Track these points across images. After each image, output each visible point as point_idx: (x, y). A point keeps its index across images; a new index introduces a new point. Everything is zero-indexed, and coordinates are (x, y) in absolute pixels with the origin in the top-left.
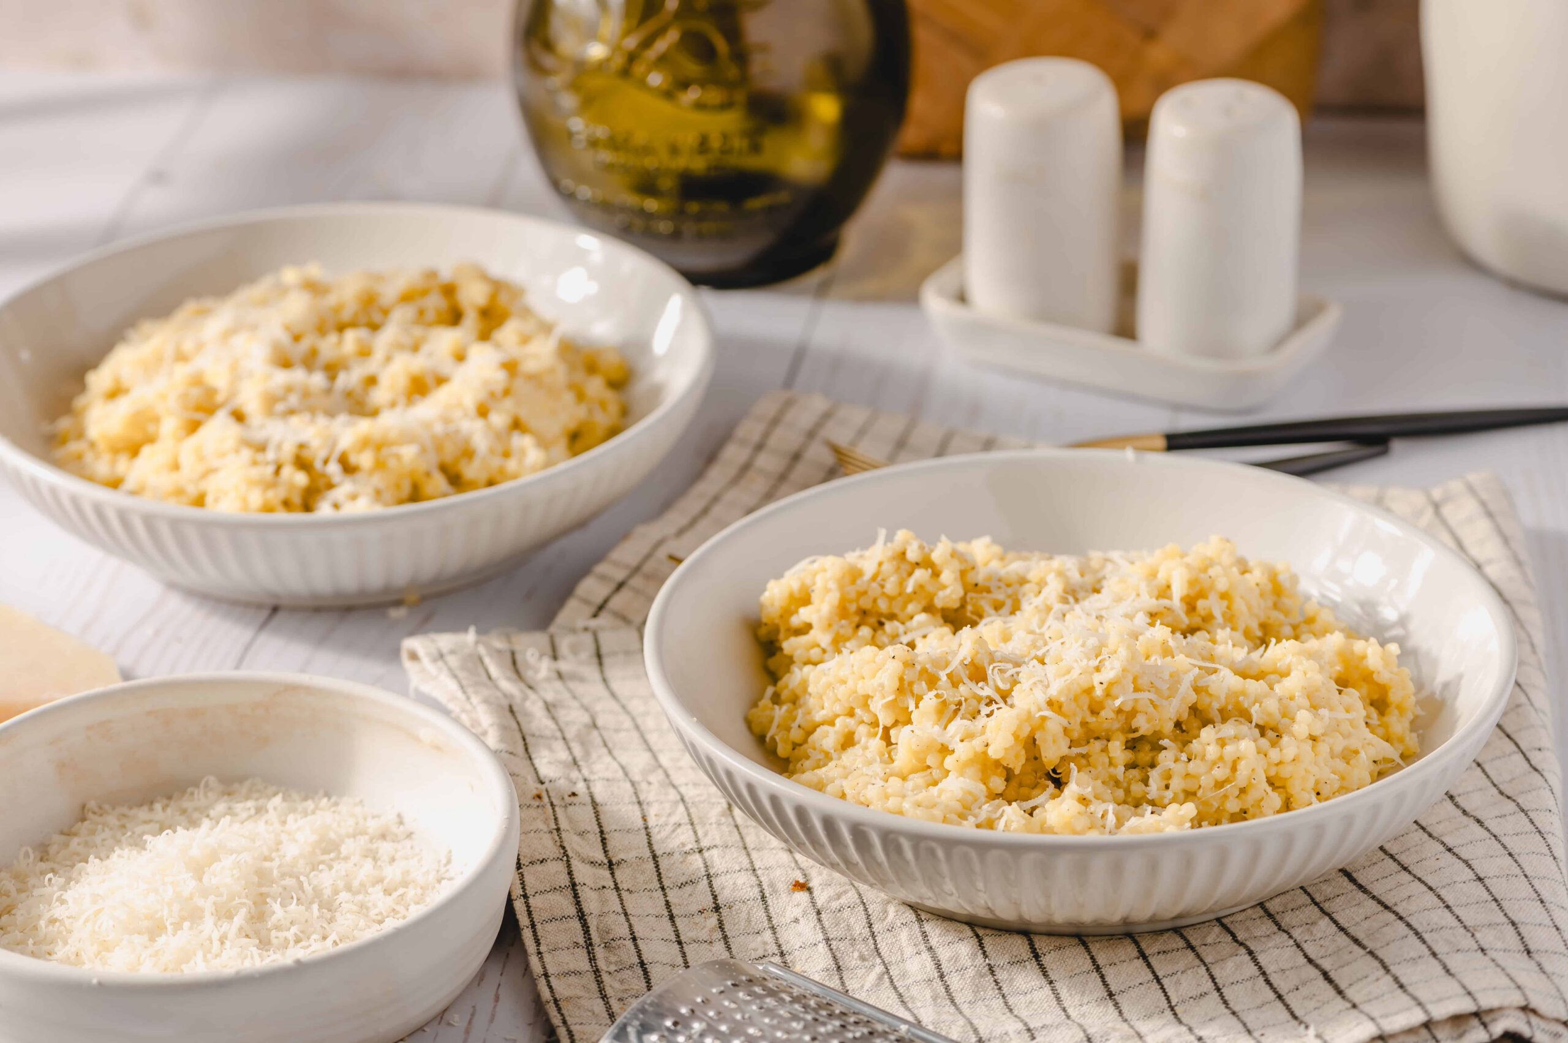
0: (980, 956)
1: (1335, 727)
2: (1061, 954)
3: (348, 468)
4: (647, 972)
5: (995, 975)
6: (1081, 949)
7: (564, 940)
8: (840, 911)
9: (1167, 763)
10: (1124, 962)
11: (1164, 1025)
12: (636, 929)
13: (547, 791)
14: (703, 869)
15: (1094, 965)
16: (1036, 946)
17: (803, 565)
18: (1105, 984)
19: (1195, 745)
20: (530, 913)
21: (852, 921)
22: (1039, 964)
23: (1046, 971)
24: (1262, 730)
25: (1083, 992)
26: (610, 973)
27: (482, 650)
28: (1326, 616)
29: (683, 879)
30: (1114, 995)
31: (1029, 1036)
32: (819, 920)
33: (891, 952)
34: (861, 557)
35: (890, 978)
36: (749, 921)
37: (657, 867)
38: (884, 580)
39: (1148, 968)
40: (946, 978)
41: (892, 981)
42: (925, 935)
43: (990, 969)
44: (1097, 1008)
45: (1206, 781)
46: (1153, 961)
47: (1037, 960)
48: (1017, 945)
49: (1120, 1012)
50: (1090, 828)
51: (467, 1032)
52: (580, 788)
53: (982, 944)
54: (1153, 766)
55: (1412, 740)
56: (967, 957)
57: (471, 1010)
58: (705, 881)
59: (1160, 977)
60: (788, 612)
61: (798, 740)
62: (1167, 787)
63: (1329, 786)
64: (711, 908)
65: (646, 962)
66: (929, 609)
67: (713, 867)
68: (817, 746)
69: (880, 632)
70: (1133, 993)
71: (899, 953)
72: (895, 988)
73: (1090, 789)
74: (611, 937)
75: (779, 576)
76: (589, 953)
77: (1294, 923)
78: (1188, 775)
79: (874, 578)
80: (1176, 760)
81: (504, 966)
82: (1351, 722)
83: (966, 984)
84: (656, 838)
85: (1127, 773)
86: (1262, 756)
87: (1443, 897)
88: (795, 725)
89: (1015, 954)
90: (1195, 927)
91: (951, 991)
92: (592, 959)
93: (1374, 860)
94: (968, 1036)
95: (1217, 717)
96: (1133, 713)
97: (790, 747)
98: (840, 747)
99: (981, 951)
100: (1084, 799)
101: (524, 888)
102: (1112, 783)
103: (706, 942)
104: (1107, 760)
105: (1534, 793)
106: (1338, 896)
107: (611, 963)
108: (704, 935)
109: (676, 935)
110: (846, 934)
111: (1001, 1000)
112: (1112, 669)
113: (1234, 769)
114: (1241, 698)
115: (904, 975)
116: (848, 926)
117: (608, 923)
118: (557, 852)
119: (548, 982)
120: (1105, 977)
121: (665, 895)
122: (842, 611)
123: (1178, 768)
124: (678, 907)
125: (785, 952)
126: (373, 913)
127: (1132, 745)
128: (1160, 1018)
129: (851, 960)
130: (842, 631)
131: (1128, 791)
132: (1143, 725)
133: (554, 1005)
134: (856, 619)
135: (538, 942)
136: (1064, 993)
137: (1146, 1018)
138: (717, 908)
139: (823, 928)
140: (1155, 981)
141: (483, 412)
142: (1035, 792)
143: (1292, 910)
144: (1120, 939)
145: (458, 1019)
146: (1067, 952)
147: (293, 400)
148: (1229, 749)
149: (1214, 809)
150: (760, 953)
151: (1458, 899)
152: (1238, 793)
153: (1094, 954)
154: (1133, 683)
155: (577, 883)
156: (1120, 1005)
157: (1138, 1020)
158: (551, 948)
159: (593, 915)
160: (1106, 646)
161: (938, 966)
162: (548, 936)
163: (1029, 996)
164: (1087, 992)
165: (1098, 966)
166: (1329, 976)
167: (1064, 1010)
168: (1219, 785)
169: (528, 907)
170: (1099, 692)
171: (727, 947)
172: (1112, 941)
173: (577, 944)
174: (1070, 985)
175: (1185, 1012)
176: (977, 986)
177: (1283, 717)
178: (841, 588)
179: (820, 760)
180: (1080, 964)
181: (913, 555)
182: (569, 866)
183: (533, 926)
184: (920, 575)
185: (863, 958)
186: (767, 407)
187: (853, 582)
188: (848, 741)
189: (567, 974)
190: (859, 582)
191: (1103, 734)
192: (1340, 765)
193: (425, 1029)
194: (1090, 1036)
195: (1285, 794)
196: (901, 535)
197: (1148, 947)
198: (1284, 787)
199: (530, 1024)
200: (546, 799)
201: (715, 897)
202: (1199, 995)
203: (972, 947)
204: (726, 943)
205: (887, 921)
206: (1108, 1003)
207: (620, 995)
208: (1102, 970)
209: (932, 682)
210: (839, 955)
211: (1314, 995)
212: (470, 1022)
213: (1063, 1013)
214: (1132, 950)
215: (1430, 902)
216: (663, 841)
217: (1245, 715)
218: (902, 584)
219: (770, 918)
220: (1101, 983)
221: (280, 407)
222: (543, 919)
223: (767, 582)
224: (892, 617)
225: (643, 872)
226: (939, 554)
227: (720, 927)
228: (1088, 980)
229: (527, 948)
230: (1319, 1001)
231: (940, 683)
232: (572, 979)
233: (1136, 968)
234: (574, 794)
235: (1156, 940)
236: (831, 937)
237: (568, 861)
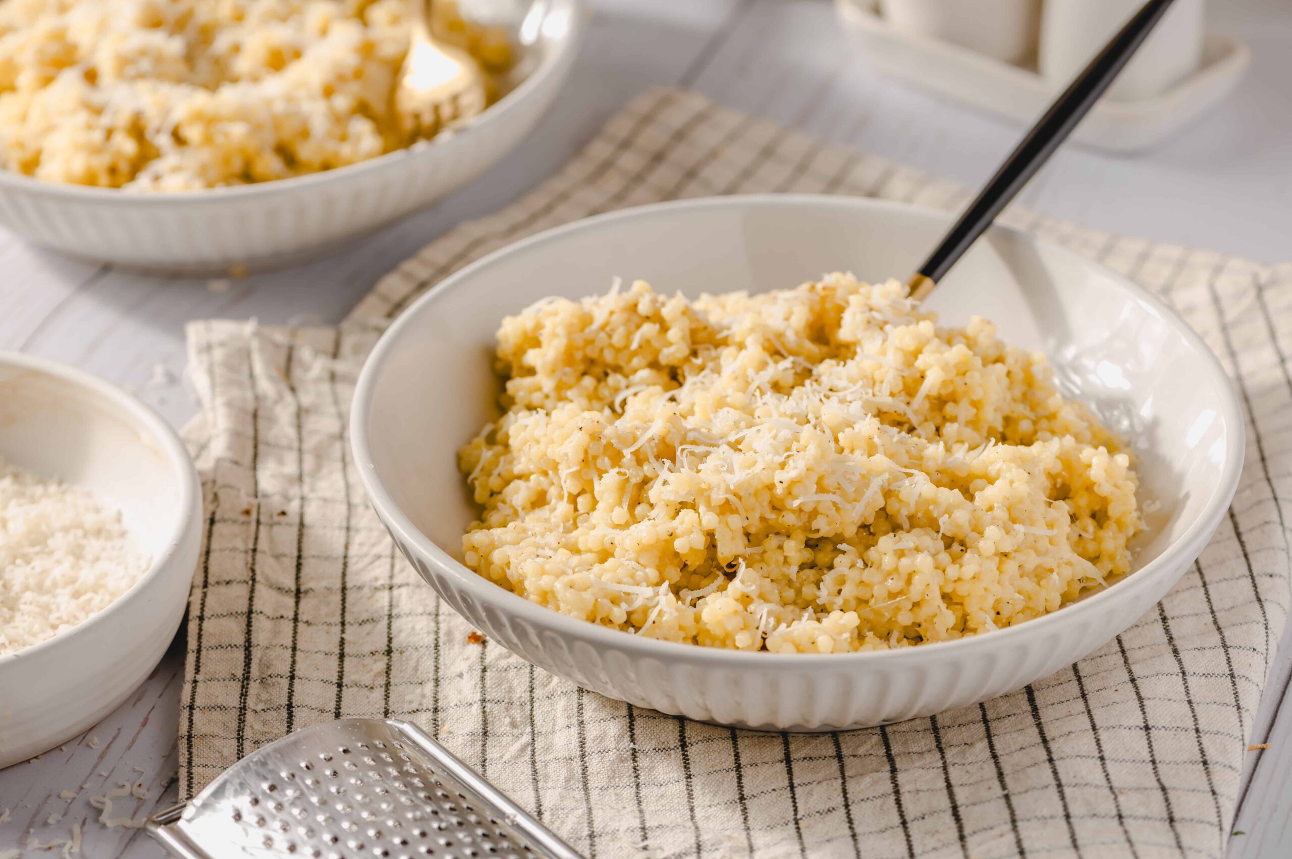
0: (627, 738)
1: (1033, 545)
2: (708, 746)
3: (178, 139)
4: (292, 716)
5: (636, 762)
6: (729, 744)
7: (223, 670)
8: (506, 670)
9: (841, 569)
10: (766, 763)
11: (782, 840)
12: (298, 666)
13: (259, 507)
14: (386, 609)
15: (736, 763)
16: (686, 735)
17: (542, 305)
18: (740, 786)
19: (872, 553)
20: (200, 636)
21: (515, 682)
22: (683, 754)
23: (689, 764)
24: (949, 542)
25: (717, 792)
26: (256, 712)
27: (255, 345)
28: (1067, 414)
29: (365, 616)
30: (745, 799)
31: (641, 836)
32: (483, 679)
33: (544, 721)
34: (596, 304)
35: (533, 751)
36: (416, 669)
37: (344, 600)
38: (613, 330)
39: (788, 773)
40: (587, 758)
41: (533, 755)
42: (580, 707)
43: (633, 754)
44: (724, 812)
45: (879, 591)
46: (796, 767)
47: (683, 750)
48: (668, 730)
49: (745, 819)
50: (742, 629)
51: (102, 757)
52: (293, 507)
53: (633, 725)
54: (831, 567)
55: (1123, 558)
56: (612, 739)
57: (116, 732)
58: (385, 622)
59: (795, 785)
60: (520, 351)
61: (496, 488)
62: (839, 592)
63: (1010, 606)
64: (383, 651)
65: (294, 705)
66: (654, 365)
67: (397, 606)
68: (508, 500)
69: (603, 384)
70: (764, 800)
71: (551, 724)
72: (534, 763)
73: (754, 587)
74: (269, 673)
75: (516, 313)
76: (243, 687)
77: (954, 742)
78: (862, 582)
79: (603, 328)
80: (852, 566)
81: (166, 688)
82: (1051, 541)
83: (603, 767)
84: (352, 568)
85: (801, 573)
86: (940, 572)
87: (1102, 742)
88: (495, 472)
89: (663, 741)
90: (855, 733)
91: (588, 773)
92: (244, 695)
93: (1062, 680)
94: (582, 828)
95: (906, 525)
96: (814, 514)
97: (488, 493)
98: (529, 505)
99: (629, 734)
100: (748, 597)
101: (202, 610)
102: (785, 582)
103: (366, 687)
104: (782, 559)
105: (1245, 627)
106: (1009, 716)
107: (261, 701)
108: (367, 679)
109: (339, 676)
110: (504, 697)
111: (634, 790)
112: (795, 468)
113: (909, 581)
114: (931, 507)
115: (547, 749)
116: (510, 687)
117: (272, 657)
118: (246, 575)
119: (191, 714)
120: (743, 778)
121: (343, 631)
122: (568, 358)
123: (853, 576)
124: (352, 646)
125: (439, 708)
126: (52, 618)
127: (812, 544)
128: (782, 830)
129: (501, 725)
130: (565, 379)
131: (799, 592)
132: (823, 527)
133: (186, 742)
134: (581, 368)
135: (197, 670)
136: (697, 792)
137: (768, 828)
138: (389, 652)
139: (483, 687)
140: (789, 788)
141: (328, 92)
142: (704, 582)
143: (959, 726)
144: (772, 737)
145: (97, 741)
146: (714, 745)
147: (145, 65)
148: (904, 561)
149: (886, 620)
150: (414, 706)
151: (1116, 750)
152: (911, 607)
153: (740, 751)
154: (816, 484)
155: (254, 611)
156: (748, 811)
157: (760, 830)
158: (208, 677)
159: (259, 647)
160: (798, 441)
161: (582, 744)
162: (209, 665)
163: (663, 788)
164: (720, 792)
165: (740, 764)
166: (958, 811)
167: (692, 810)
168: (892, 595)
169: (200, 629)
170: (779, 490)
171: (386, 695)
172: (762, 739)
173: (235, 676)
174: (706, 782)
175: (808, 827)
176: (614, 771)
177: (972, 531)
178: (570, 333)
179: (508, 515)
180: (723, 760)
181: (644, 308)
182: (252, 591)
183: (199, 651)
184: (649, 329)
185: (514, 725)
186: (642, 104)
187: (582, 330)
188: (539, 501)
189: (213, 708)
190: (587, 331)
191: (783, 531)
192: (1028, 584)
193: (63, 748)
194: (701, 843)
195: (962, 611)
196: (638, 285)
197: (796, 750)
198: (962, 604)
199: (164, 757)
200: (254, 516)
201: (390, 640)
202: (826, 810)
203: (622, 727)
204: (387, 690)
205: (549, 687)
206: (737, 806)
207: (258, 737)
208: (742, 770)
209: (616, 458)
210: (490, 719)
211: (937, 831)
212: (108, 747)
213: (689, 813)
214: (778, 751)
215: (1086, 747)
216: (358, 573)
217: (933, 525)
218: (629, 337)
219: (437, 669)
220: (736, 784)
221: (131, 70)
222: (210, 645)
223: (503, 316)
224: (617, 369)
225: (328, 604)
226: (671, 308)
227: (387, 672)
228: (725, 779)
229: (186, 673)
230: (939, 840)
231: (624, 460)
232: (217, 715)
233: (776, 772)
234: (283, 513)
235: (809, 743)
236: (488, 697)
237: (253, 585)
